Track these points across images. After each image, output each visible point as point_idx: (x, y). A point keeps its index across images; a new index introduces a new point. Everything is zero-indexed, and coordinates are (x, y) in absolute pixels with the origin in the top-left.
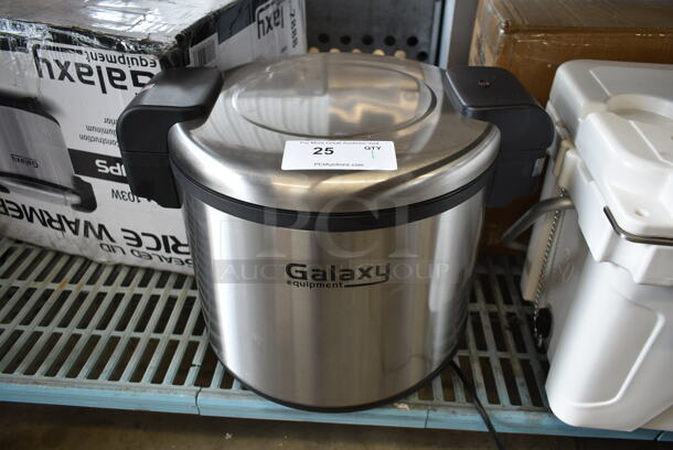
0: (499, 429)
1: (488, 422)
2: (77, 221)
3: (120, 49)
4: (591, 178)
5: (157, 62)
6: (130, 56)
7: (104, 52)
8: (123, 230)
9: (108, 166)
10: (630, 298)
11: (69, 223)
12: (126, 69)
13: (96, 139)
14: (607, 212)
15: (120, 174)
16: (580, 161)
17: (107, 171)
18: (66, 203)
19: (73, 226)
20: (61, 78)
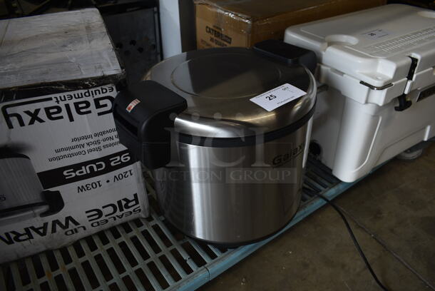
0: (330, 199)
1: (325, 199)
2: (46, 225)
3: (86, 87)
4: (342, 74)
5: (114, 88)
6: (93, 90)
7: (72, 93)
8: (87, 212)
9: (74, 172)
10: (373, 114)
11: (37, 230)
12: (91, 100)
13: (64, 156)
14: (362, 82)
15: (85, 173)
16: (329, 69)
17: (74, 175)
18: (35, 216)
19: (41, 231)
20: (32, 123)
